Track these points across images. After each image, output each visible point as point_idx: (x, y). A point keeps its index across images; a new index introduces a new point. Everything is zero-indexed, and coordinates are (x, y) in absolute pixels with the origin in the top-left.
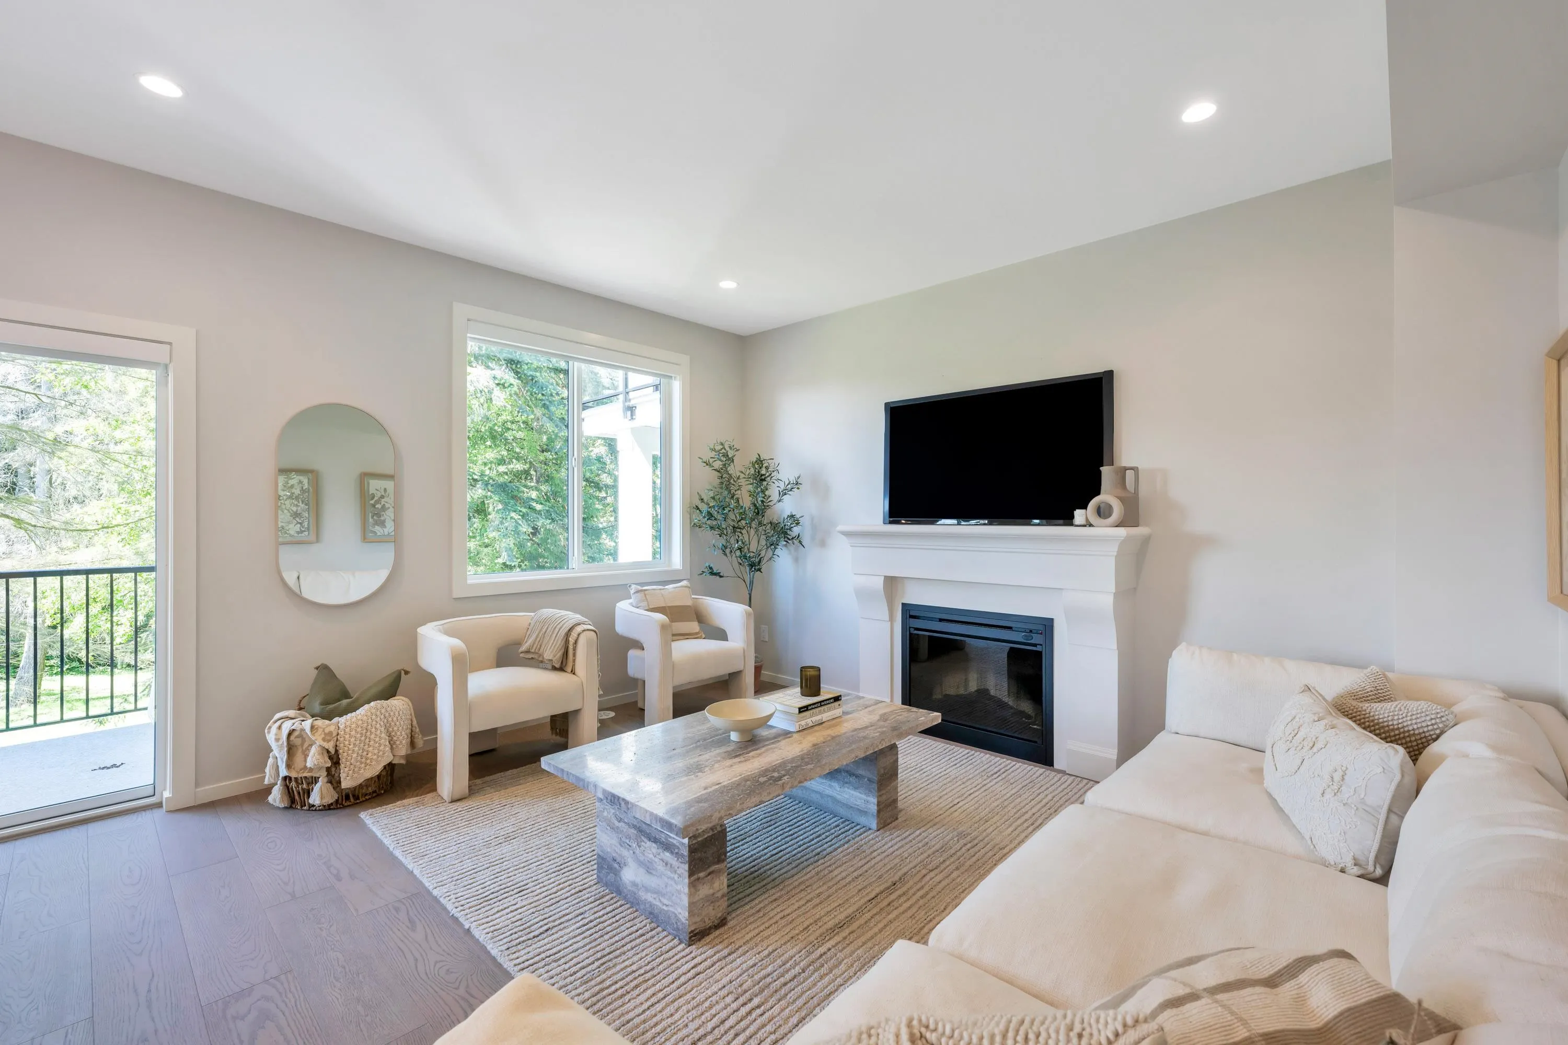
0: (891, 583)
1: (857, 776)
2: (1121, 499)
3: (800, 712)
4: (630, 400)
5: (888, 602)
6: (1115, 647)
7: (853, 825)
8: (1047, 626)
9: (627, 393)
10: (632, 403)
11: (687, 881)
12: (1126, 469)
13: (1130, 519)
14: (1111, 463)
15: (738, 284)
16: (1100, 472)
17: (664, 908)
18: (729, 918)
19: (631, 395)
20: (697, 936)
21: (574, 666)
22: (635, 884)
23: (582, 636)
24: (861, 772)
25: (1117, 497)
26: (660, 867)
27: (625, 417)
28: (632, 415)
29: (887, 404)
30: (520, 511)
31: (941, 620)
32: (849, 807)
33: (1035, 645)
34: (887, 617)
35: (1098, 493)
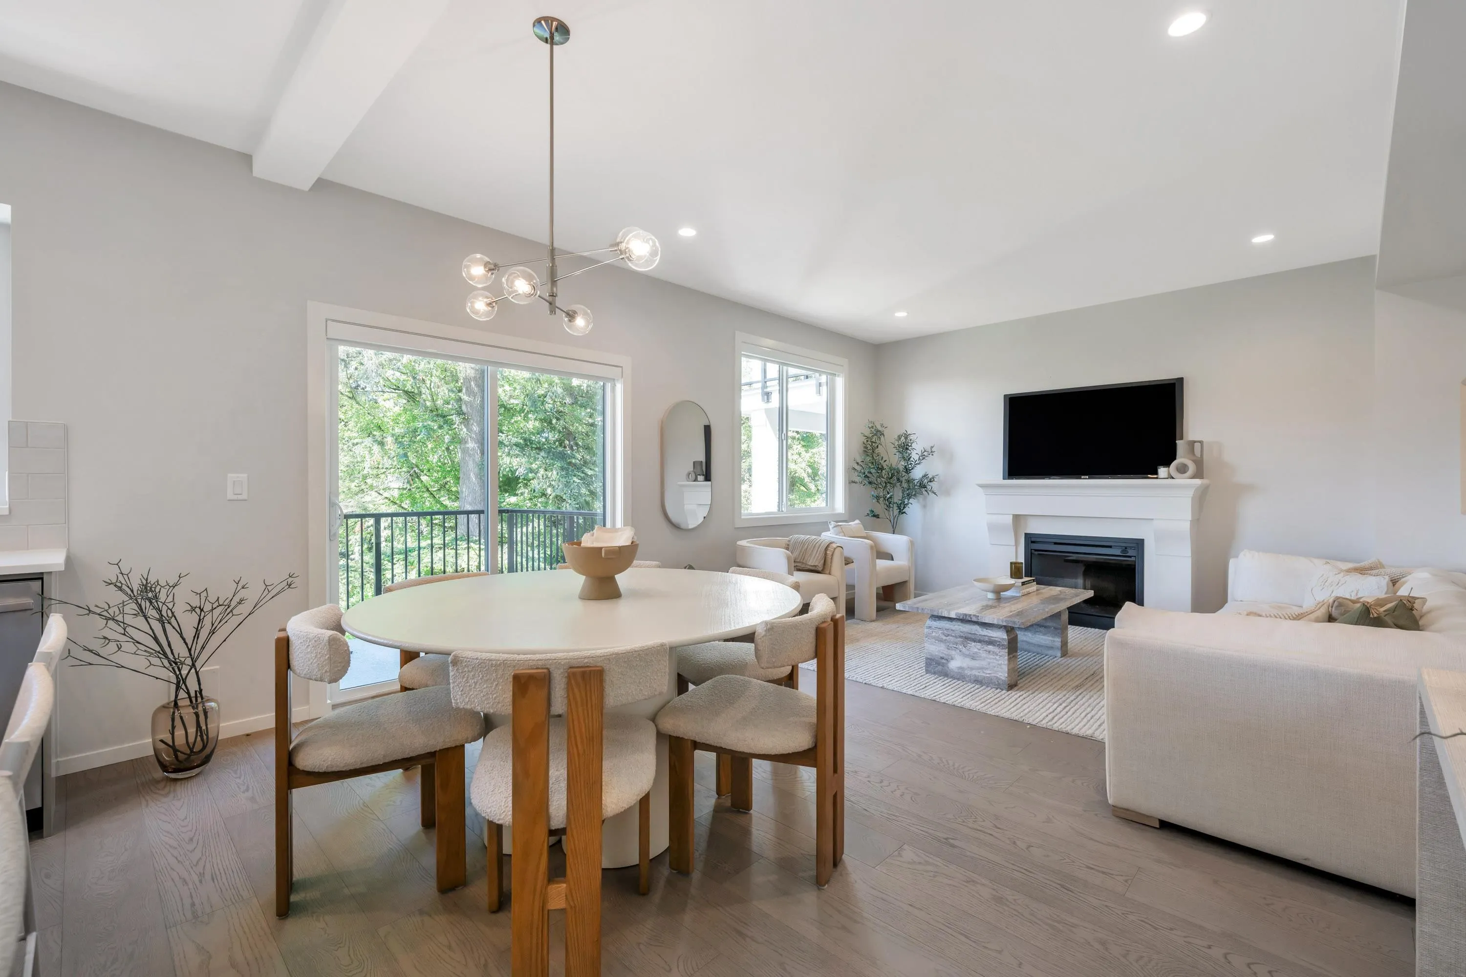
0: (1017, 518)
1: (1045, 627)
2: (1194, 461)
3: (1022, 585)
4: (767, 387)
5: (1014, 532)
6: (1190, 554)
7: (1042, 656)
8: (1139, 544)
9: (766, 382)
10: (768, 390)
11: (1007, 658)
12: (1195, 442)
13: (1198, 475)
14: (1182, 438)
15: (908, 313)
16: (1175, 445)
17: (988, 675)
18: (1018, 682)
19: (768, 384)
20: (1011, 687)
21: (830, 570)
22: (960, 668)
23: (836, 551)
24: (1048, 624)
25: (1190, 460)
26: (984, 655)
27: (763, 400)
28: (768, 399)
29: (1005, 396)
30: (579, 476)
31: (1055, 543)
32: (1039, 646)
33: (1130, 557)
34: (1013, 543)
35: (1175, 459)
